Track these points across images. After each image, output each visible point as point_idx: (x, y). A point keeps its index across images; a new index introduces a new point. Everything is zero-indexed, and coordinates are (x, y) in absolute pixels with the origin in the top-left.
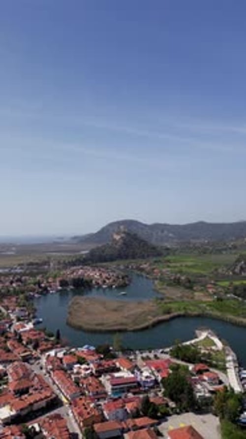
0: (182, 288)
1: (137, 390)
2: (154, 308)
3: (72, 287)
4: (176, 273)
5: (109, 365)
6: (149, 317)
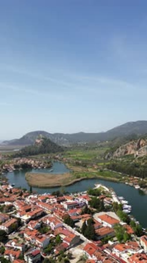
0: (81, 167)
1: (78, 206)
2: (71, 176)
3: (21, 168)
4: (75, 160)
5: (62, 198)
6: (70, 180)
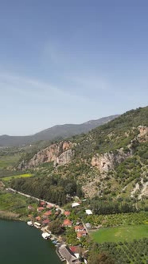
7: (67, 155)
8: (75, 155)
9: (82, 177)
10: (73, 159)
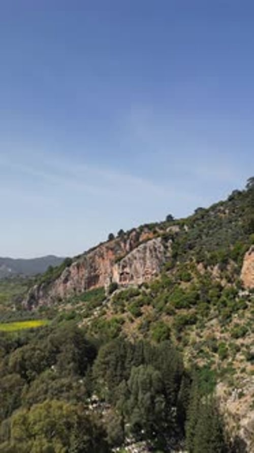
7: (148, 254)
8: (175, 256)
9: (206, 333)
10: (168, 270)
